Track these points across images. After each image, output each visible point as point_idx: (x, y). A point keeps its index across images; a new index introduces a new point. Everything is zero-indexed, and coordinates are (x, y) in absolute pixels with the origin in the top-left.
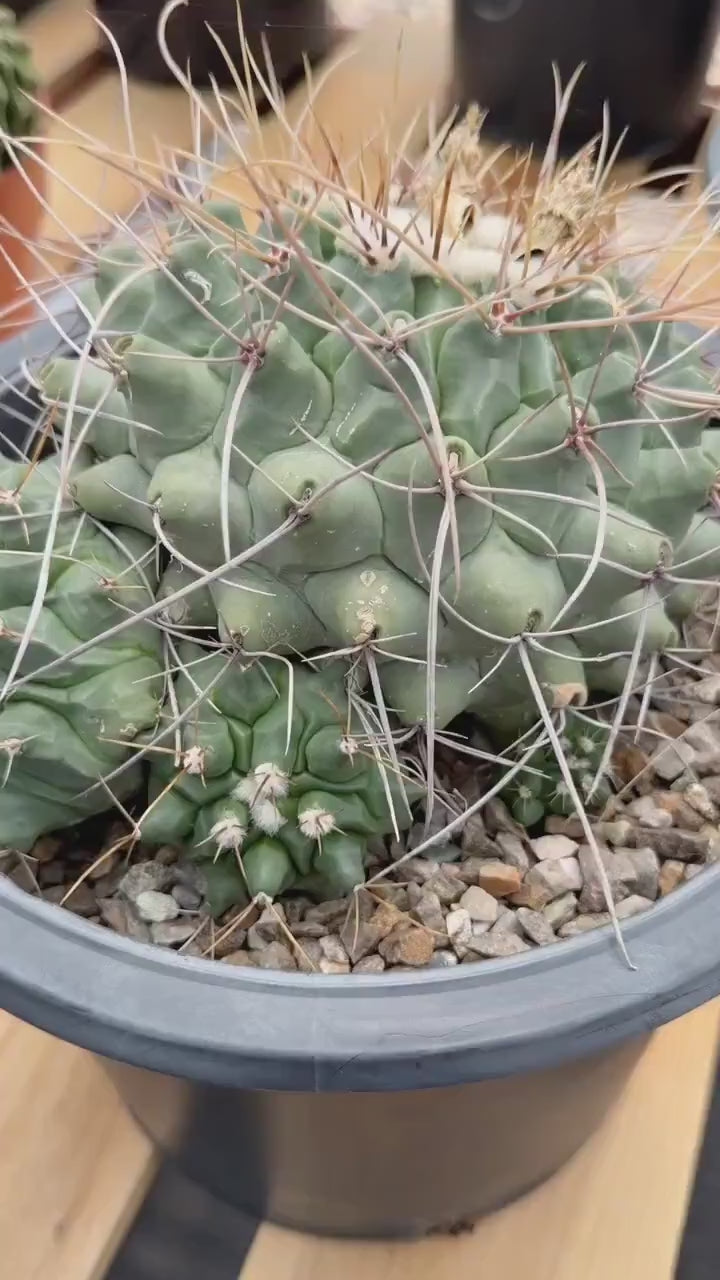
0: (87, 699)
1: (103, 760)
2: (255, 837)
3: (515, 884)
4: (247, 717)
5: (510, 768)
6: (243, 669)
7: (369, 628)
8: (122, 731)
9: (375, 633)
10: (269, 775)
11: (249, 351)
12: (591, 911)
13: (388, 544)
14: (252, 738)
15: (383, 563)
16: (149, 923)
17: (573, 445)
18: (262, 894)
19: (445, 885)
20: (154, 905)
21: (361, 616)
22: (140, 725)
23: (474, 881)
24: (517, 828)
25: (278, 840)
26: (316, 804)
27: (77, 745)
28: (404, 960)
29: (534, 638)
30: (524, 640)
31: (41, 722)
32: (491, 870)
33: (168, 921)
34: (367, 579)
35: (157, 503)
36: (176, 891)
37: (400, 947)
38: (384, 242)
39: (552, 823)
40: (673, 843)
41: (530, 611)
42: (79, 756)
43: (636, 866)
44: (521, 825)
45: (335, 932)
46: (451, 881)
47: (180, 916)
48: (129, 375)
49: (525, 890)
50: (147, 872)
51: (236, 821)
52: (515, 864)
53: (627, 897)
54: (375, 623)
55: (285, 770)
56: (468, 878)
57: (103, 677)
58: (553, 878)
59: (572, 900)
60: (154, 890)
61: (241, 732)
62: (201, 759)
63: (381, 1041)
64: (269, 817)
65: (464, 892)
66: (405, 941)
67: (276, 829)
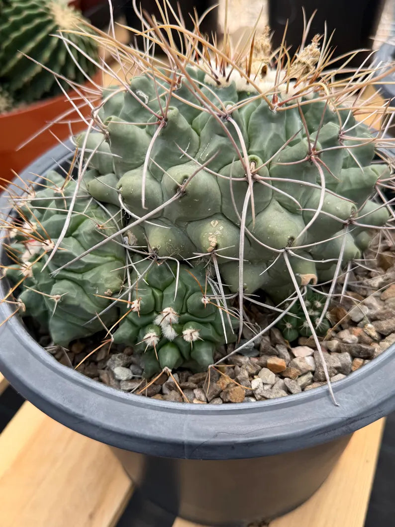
0: (91, 278)
1: (97, 306)
2: (163, 342)
3: (283, 367)
4: (160, 287)
5: (281, 313)
6: (159, 265)
7: (214, 244)
8: (105, 293)
9: (217, 247)
10: (169, 314)
11: (161, 119)
12: (320, 381)
13: (223, 207)
14: (162, 297)
15: (221, 217)
16: (119, 381)
17: (310, 160)
18: (166, 368)
19: (251, 367)
20: (121, 372)
21: (210, 239)
22: (114, 290)
23: (265, 365)
24: (285, 342)
25: (174, 343)
26: (191, 327)
27: (86, 299)
28: (231, 400)
29: (291, 250)
30: (286, 251)
31: (71, 288)
32: (272, 361)
33: (127, 380)
34: (214, 224)
35: (121, 189)
36: (132, 367)
37: (229, 394)
38: (224, 75)
39: (301, 341)
40: (359, 350)
41: (289, 237)
42: (87, 304)
43: (341, 361)
44: (287, 341)
45: (200, 387)
46: (254, 366)
47: (133, 378)
48: (109, 134)
49: (288, 370)
50: (119, 357)
51: (155, 334)
52: (284, 358)
53: (336, 374)
54: (216, 242)
55: (177, 311)
56: (262, 364)
57: (97, 269)
58: (301, 365)
59: (311, 375)
60: (123, 366)
61: (158, 294)
62: (139, 305)
63: (216, 436)
64: (170, 333)
65: (260, 370)
66: (231, 392)
67: (173, 338)
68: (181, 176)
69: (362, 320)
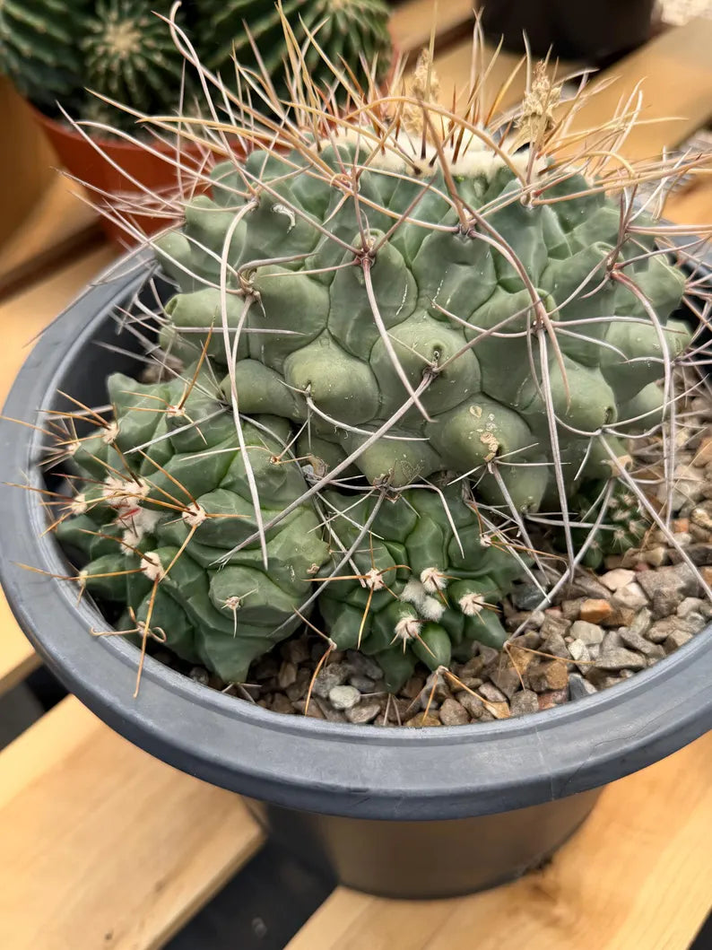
0: (278, 553)
1: (294, 597)
2: (427, 624)
3: (607, 612)
4: (401, 538)
5: (590, 529)
6: (394, 502)
7: (495, 448)
8: (309, 571)
9: (499, 452)
10: (433, 577)
11: (361, 255)
12: (663, 617)
13: (485, 381)
14: (407, 552)
15: (481, 398)
16: (342, 711)
17: (612, 278)
18: (442, 667)
19: (555, 625)
20: (344, 697)
21: (485, 441)
22: (321, 563)
23: (579, 616)
24: (589, 572)
25: (441, 625)
26: (468, 591)
27: (275, 591)
28: (551, 687)
29: (611, 428)
30: (604, 432)
31: (246, 579)
32: (588, 606)
33: (355, 705)
34: (476, 412)
35: (309, 389)
36: (355, 682)
37: (546, 678)
38: (423, 155)
39: (610, 562)
40: (703, 554)
41: (606, 408)
42: (278, 599)
43: (683, 578)
44: (591, 569)
45: (488, 681)
46: (560, 622)
47: (362, 699)
48: (261, 295)
49: (618, 615)
50: (331, 672)
51: (412, 618)
52: (600, 597)
53: (682, 600)
54: (498, 443)
55: (441, 571)
56: (572, 616)
57: (284, 533)
58: (629, 601)
59: (649, 613)
60: (340, 685)
61: (400, 550)
62: (380, 578)
63: (594, 751)
64: (435, 609)
65: (571, 626)
66: (548, 673)
67: (440, 616)
68: (430, 346)
69: (685, 505)
